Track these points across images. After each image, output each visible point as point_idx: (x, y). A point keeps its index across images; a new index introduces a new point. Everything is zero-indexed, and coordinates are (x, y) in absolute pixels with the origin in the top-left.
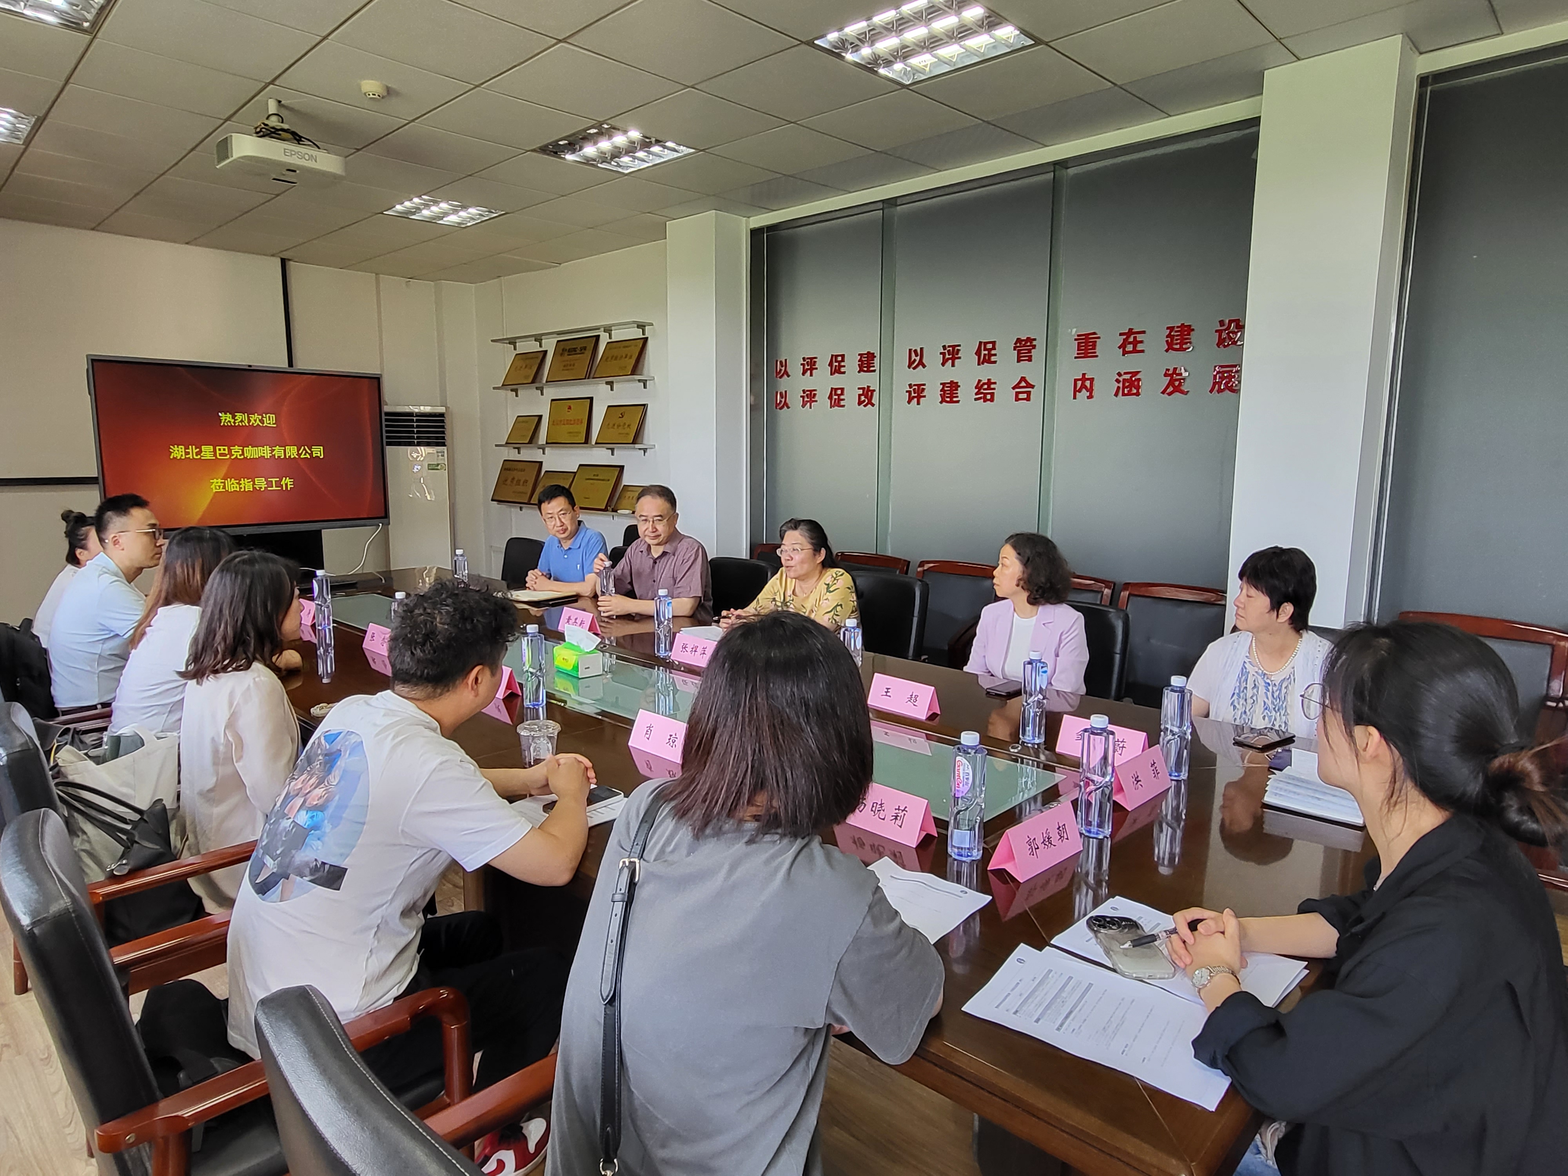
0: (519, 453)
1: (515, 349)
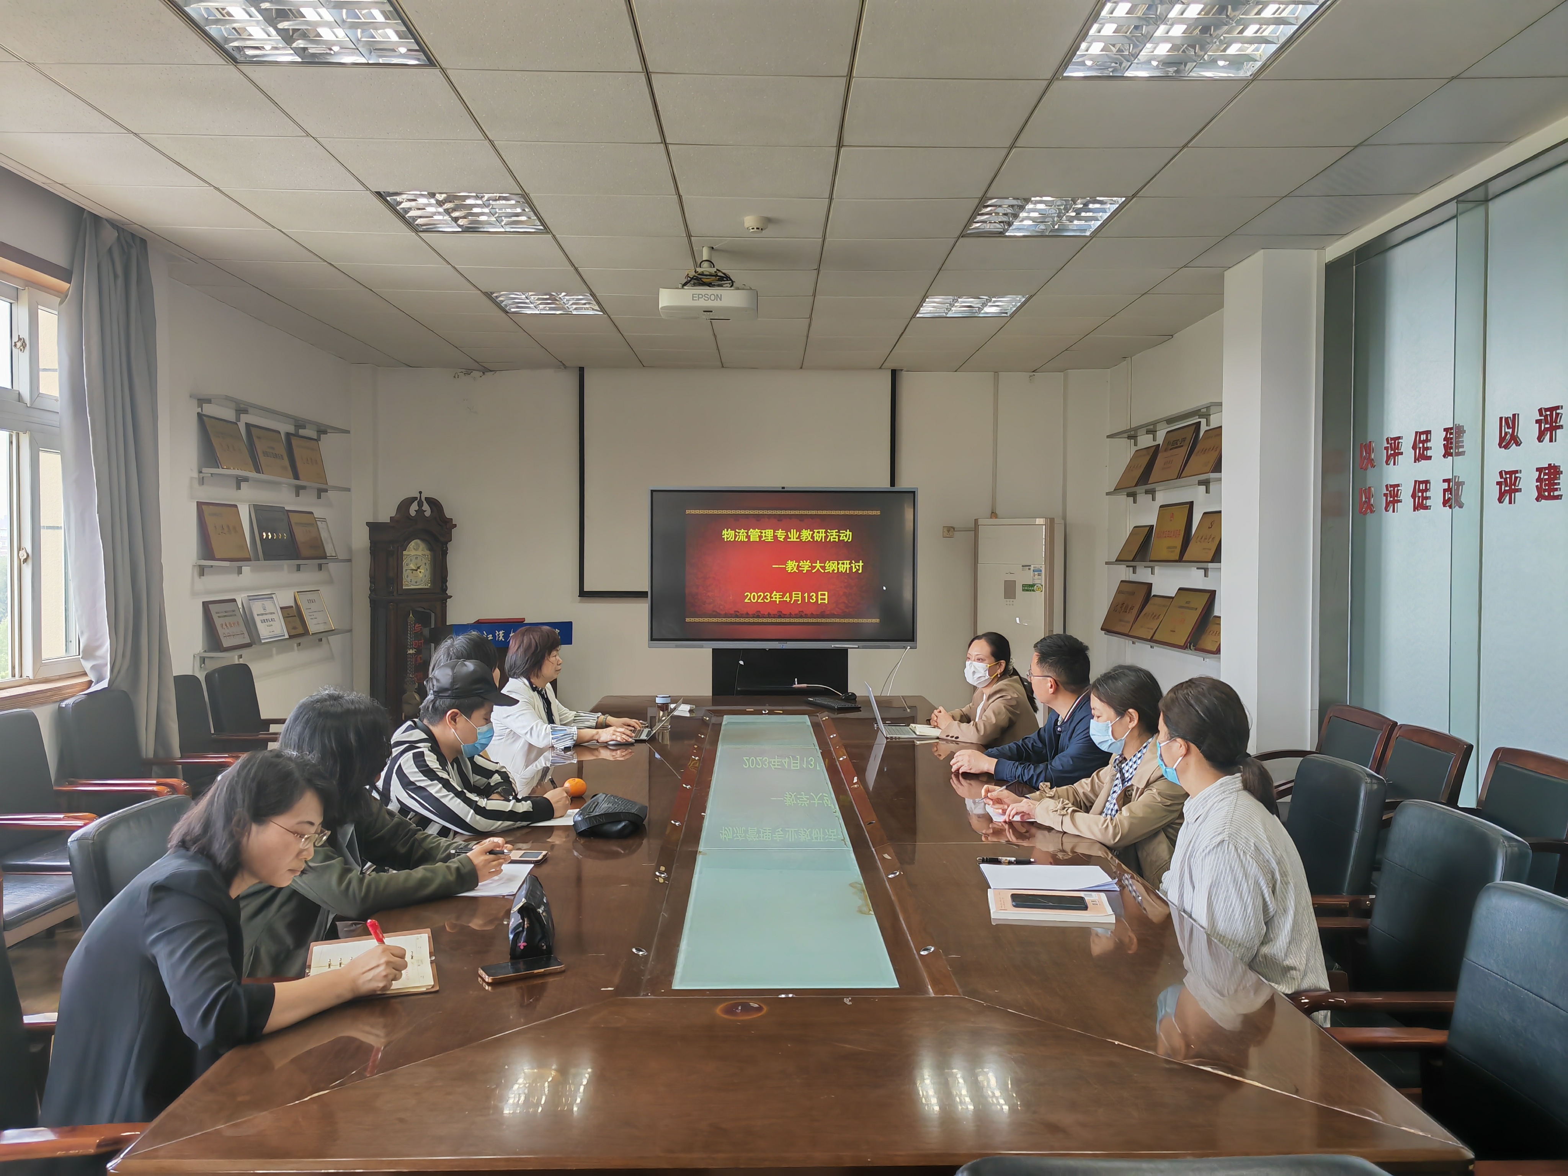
0: (1134, 572)
1: (1136, 444)
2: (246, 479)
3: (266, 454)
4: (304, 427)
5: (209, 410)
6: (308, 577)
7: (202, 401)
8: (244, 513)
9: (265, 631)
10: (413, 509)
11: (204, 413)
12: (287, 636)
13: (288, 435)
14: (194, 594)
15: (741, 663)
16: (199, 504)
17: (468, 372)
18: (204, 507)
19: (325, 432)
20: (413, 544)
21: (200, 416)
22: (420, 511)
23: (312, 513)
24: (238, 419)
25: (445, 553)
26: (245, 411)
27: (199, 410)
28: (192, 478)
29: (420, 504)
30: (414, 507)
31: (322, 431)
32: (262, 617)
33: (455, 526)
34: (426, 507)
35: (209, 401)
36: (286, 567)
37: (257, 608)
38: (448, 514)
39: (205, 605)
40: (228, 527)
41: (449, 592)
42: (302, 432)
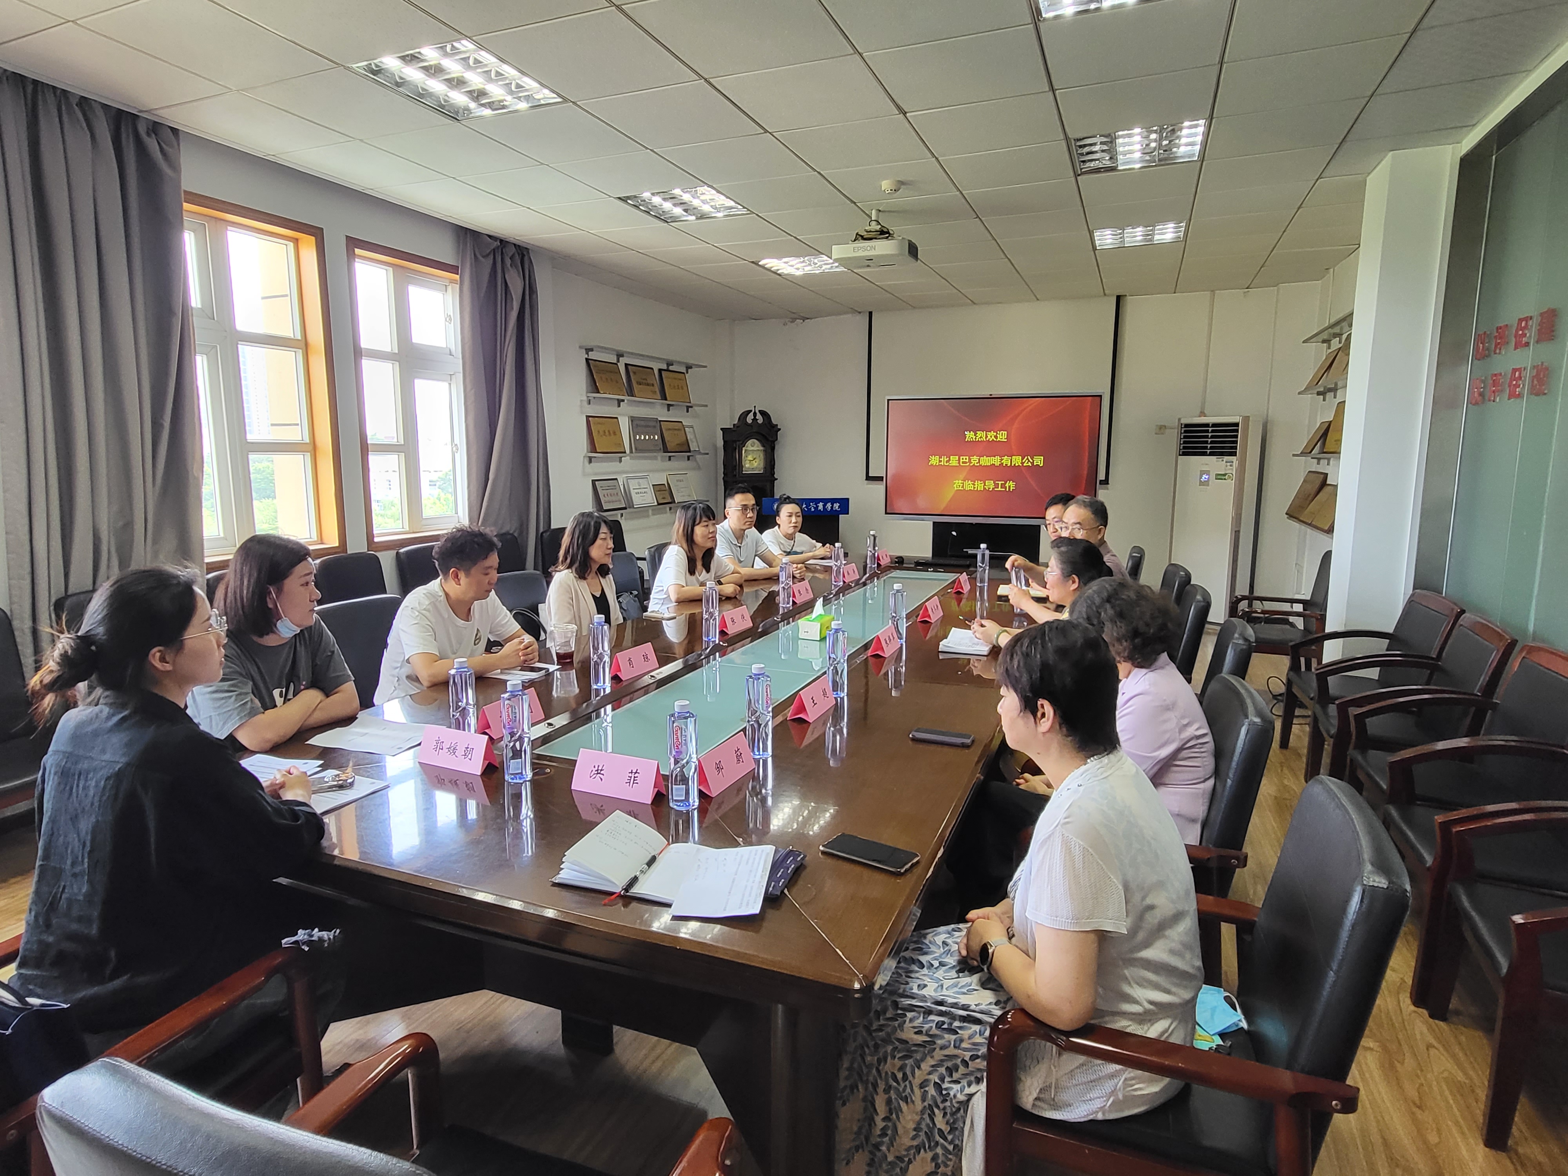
2: (623, 401)
3: (639, 383)
4: (672, 365)
5: (592, 355)
6: (679, 464)
7: (588, 350)
8: (624, 425)
9: (637, 500)
10: (749, 419)
11: (590, 358)
12: (656, 504)
13: (660, 370)
14: (585, 474)
15: (954, 533)
16: (588, 417)
17: (793, 320)
18: (590, 419)
19: (691, 368)
20: (750, 442)
21: (587, 360)
22: (755, 419)
23: (681, 422)
24: (618, 361)
25: (773, 449)
26: (622, 356)
27: (586, 356)
28: (581, 401)
29: (755, 414)
30: (751, 416)
31: (689, 367)
32: (636, 491)
33: (780, 429)
34: (759, 416)
35: (592, 350)
36: (659, 458)
37: (633, 484)
38: (774, 422)
39: (594, 481)
40: (609, 431)
41: (775, 476)
42: (671, 368)
